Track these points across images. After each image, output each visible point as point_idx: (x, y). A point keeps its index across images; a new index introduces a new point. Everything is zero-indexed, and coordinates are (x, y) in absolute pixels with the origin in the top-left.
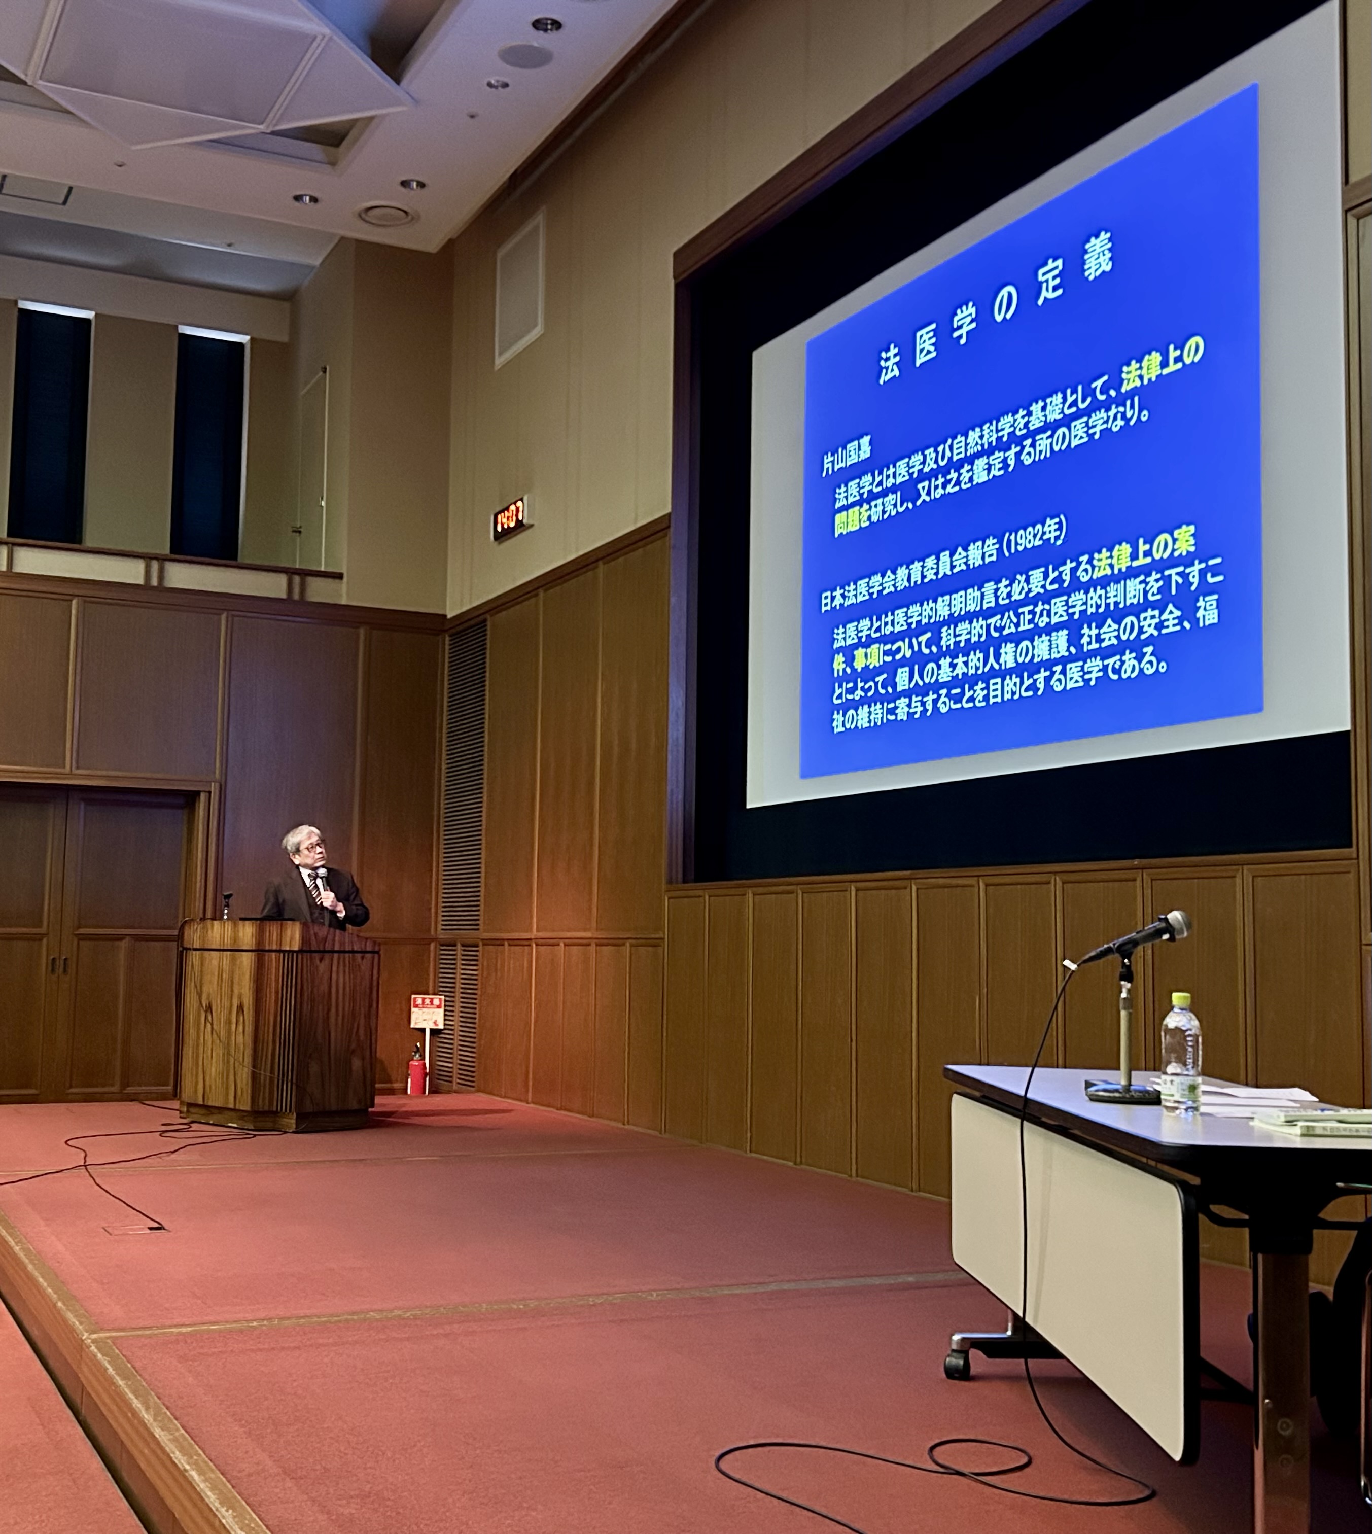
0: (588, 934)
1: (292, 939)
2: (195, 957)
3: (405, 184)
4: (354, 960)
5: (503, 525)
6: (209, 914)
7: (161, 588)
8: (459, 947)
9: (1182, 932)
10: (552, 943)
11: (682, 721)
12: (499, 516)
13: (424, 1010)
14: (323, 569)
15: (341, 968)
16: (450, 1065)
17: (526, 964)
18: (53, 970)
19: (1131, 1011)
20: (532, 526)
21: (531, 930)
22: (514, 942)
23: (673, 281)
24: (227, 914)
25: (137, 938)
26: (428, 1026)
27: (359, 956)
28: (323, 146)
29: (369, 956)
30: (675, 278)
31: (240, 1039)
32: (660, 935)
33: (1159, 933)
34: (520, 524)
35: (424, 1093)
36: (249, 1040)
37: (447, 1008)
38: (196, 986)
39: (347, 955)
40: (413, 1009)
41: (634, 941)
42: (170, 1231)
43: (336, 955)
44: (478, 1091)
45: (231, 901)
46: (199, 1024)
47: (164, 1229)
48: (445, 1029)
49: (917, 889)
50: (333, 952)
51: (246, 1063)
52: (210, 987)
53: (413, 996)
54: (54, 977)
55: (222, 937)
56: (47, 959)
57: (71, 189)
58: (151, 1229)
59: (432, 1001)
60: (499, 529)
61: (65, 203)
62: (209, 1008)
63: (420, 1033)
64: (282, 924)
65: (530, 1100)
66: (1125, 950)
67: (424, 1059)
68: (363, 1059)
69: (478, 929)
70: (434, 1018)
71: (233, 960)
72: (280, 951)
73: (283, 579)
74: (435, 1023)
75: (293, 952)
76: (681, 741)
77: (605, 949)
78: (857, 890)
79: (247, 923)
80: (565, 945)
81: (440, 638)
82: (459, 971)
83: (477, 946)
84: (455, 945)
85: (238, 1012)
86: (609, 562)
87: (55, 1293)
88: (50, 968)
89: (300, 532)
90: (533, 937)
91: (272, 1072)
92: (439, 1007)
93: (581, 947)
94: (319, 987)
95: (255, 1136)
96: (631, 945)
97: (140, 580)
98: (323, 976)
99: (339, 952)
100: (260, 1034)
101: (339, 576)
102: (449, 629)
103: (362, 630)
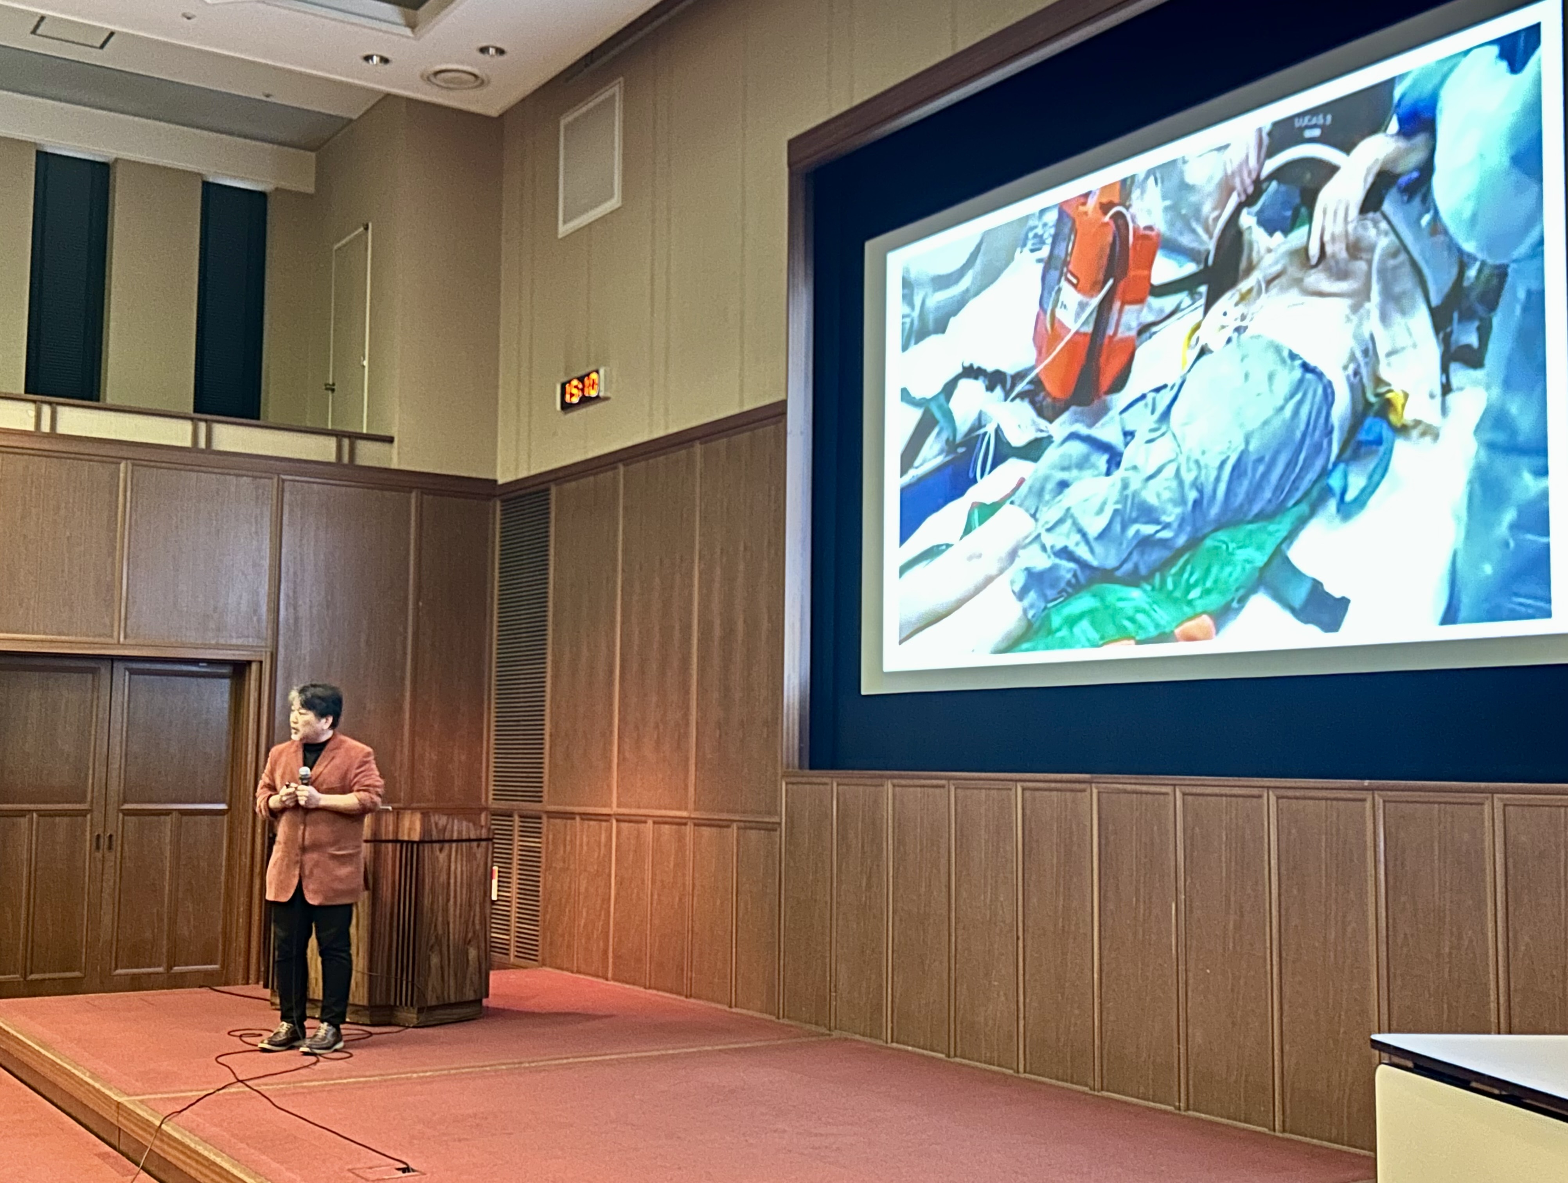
0: (684, 814)
1: (410, 830)
3: (484, 50)
4: (471, 848)
5: (572, 395)
7: (209, 451)
8: (516, 818)
10: (638, 821)
12: (565, 386)
14: (365, 431)
15: (459, 857)
16: (508, 937)
17: (603, 842)
18: (98, 848)
20: (606, 399)
21: (610, 806)
22: (585, 816)
23: (786, 169)
25: (184, 813)
27: (475, 844)
28: (401, 9)
29: (484, 844)
30: (790, 165)
32: (776, 819)
37: (502, 879)
39: (464, 844)
41: (742, 824)
43: (454, 845)
44: (543, 966)
49: (1099, 793)
50: (451, 841)
54: (99, 855)
56: (91, 836)
57: (112, 34)
58: (401, 1171)
60: (565, 399)
61: (102, 47)
65: (610, 975)
68: (479, 948)
69: (540, 802)
73: (332, 442)
75: (413, 842)
77: (706, 831)
78: (1024, 789)
80: (654, 823)
81: (491, 504)
82: (516, 843)
83: (540, 818)
84: (511, 816)
86: (706, 442)
88: (94, 844)
89: (333, 390)
90: (612, 813)
93: (674, 827)
94: (439, 878)
95: (371, 1034)
96: (738, 828)
97: (188, 443)
98: (442, 867)
99: (457, 841)
100: (377, 926)
101: (390, 440)
102: (500, 495)
103: (413, 495)
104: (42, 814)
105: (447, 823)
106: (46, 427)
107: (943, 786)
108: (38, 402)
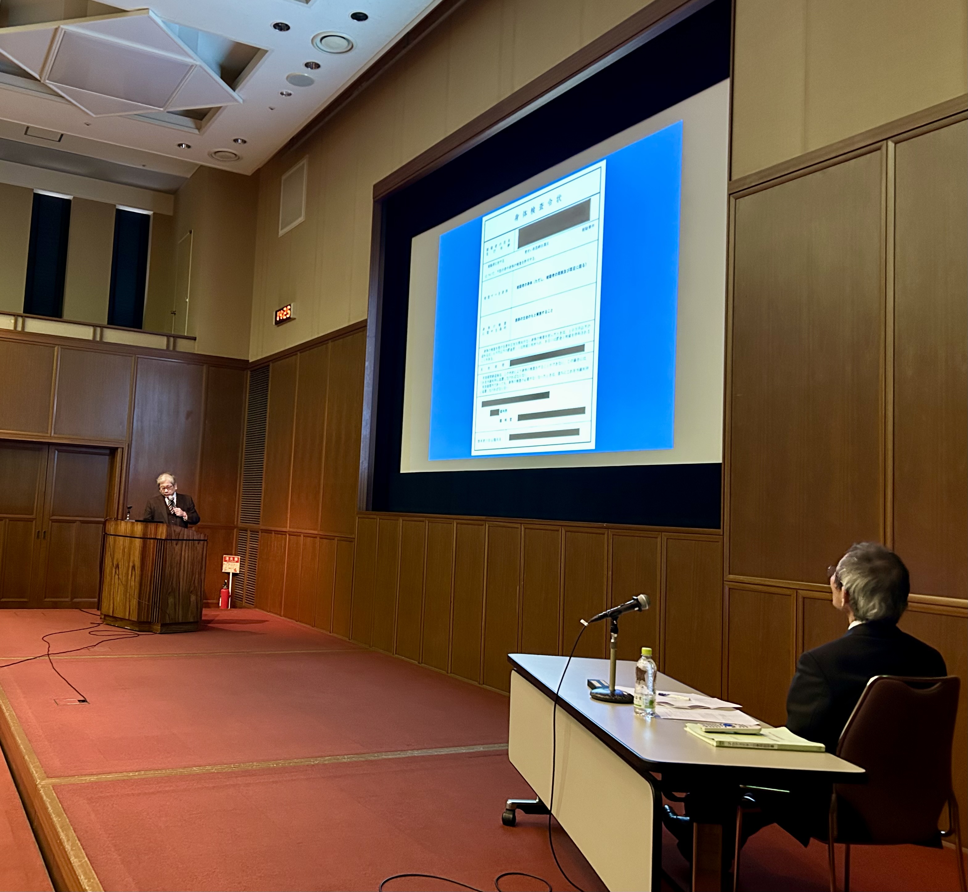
0: (316, 532)
1: (162, 533)
2: (111, 539)
3: (236, 141)
4: (194, 544)
5: (280, 317)
6: (120, 517)
7: (101, 342)
8: (249, 532)
9: (646, 607)
10: (297, 535)
11: (369, 426)
12: (278, 313)
13: (230, 563)
14: (186, 335)
15: (187, 548)
16: (242, 592)
17: (283, 545)
18: (38, 537)
19: (616, 649)
20: (295, 319)
21: (286, 527)
22: (277, 532)
23: (372, 200)
24: (129, 517)
25: (83, 522)
26: (231, 571)
27: (197, 542)
28: (194, 120)
29: (202, 542)
30: (374, 198)
31: (133, 583)
32: (353, 536)
33: (632, 606)
34: (288, 318)
35: (228, 607)
36: (137, 585)
37: (242, 563)
38: (111, 555)
39: (190, 541)
40: (224, 563)
41: (339, 538)
42: (89, 704)
43: (184, 542)
44: (256, 607)
45: (131, 510)
46: (112, 573)
48: (240, 573)
50: (183, 539)
51: (135, 597)
52: (119, 555)
53: (224, 556)
54: (39, 540)
55: (126, 530)
56: (35, 531)
57: (62, 135)
58: (79, 701)
59: (234, 558)
60: (278, 319)
61: (59, 141)
62: (117, 566)
63: (227, 575)
64: (157, 525)
65: (283, 613)
66: (614, 616)
67: (228, 588)
68: (197, 595)
69: (259, 524)
70: (235, 568)
71: (131, 543)
72: (155, 539)
73: (164, 339)
74: (235, 570)
75: (162, 540)
76: (368, 436)
77: (325, 541)
78: (457, 524)
79: (139, 523)
80: (304, 536)
81: (245, 372)
82: (248, 545)
83: (258, 532)
84: (247, 531)
85: (132, 569)
86: (334, 341)
87: (25, 749)
88: (36, 535)
89: (175, 314)
90: (287, 531)
91: (149, 601)
92: (237, 562)
93: (312, 538)
94: (175, 558)
95: (139, 635)
96: (338, 540)
97: (91, 338)
98: (177, 553)
99: (186, 540)
100: (143, 582)
101: (195, 339)
102: (250, 368)
103: (205, 367)
104: (11, 520)
106: (19, 328)
108: (16, 316)
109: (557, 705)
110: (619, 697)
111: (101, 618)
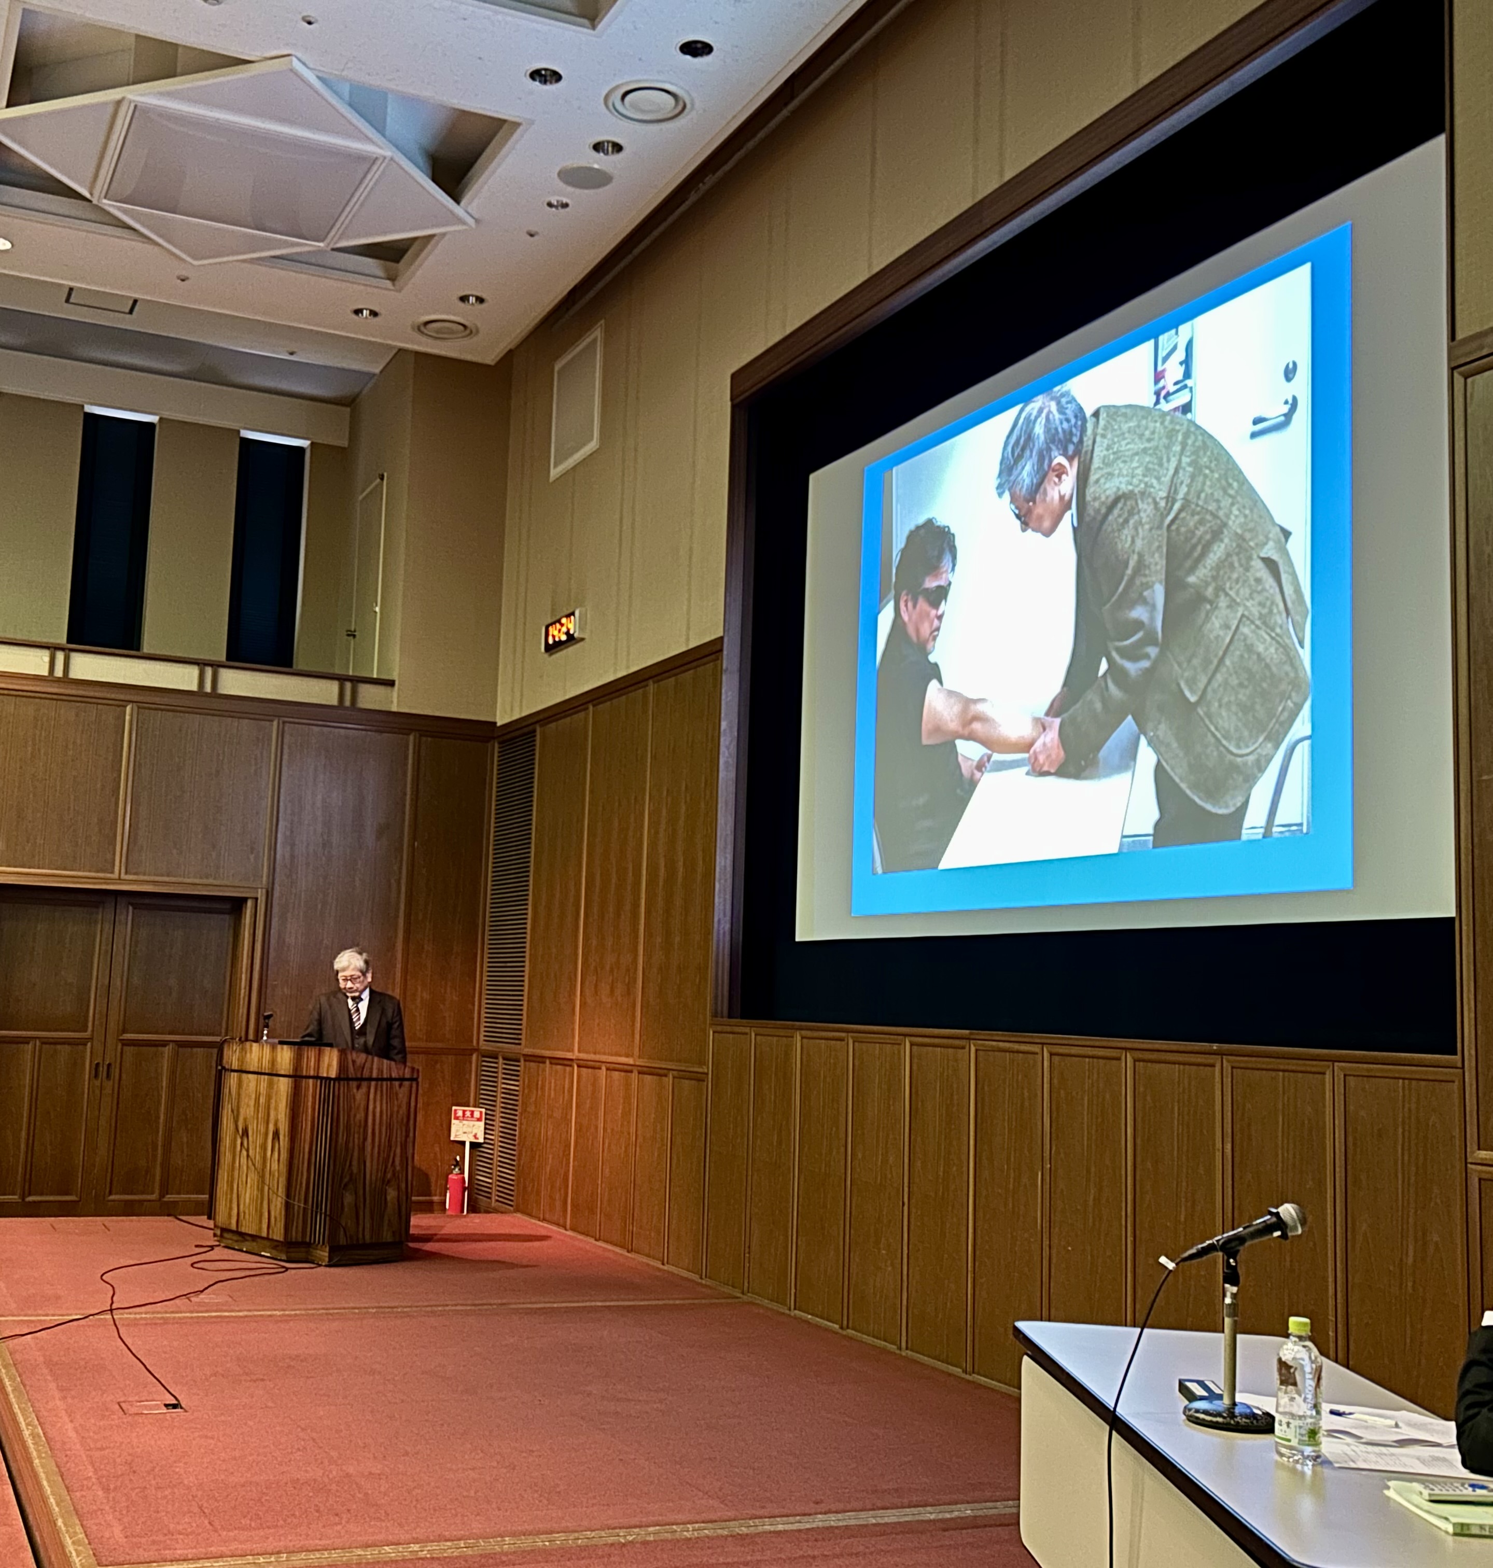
0: (631, 1061)
1: (329, 1066)
2: (232, 1079)
3: (464, 299)
4: (391, 1088)
5: (554, 636)
6: (250, 1037)
7: (214, 694)
8: (501, 1060)
9: (1296, 1228)
10: (594, 1066)
11: (730, 848)
12: (550, 629)
13: (465, 1122)
14: (375, 676)
15: (379, 1095)
16: (490, 1181)
17: (567, 1086)
18: (96, 1076)
19: (1236, 1313)
20: (582, 639)
21: (573, 1051)
22: (555, 1061)
23: (729, 403)
24: (267, 1035)
25: (181, 1044)
26: (468, 1139)
27: (397, 1083)
28: (382, 262)
29: (407, 1083)
30: (732, 399)
31: (275, 1166)
32: (704, 1069)
33: (1268, 1229)
34: (571, 638)
35: (463, 1211)
36: (284, 1169)
37: (488, 1122)
38: (232, 1111)
39: (384, 1083)
40: (453, 1121)
41: (675, 1073)
42: (186, 1411)
43: (373, 1083)
44: (517, 1210)
45: (271, 1022)
46: (235, 1147)
47: (182, 1408)
48: (484, 1143)
49: (977, 1051)
50: (370, 1079)
51: (280, 1194)
52: (247, 1111)
53: (454, 1108)
54: (98, 1083)
55: (260, 1060)
56: (91, 1064)
57: (135, 301)
58: (166, 1406)
59: (472, 1112)
60: (551, 641)
62: (246, 1132)
63: (459, 1146)
64: (320, 1050)
65: (568, 1224)
66: (1230, 1248)
67: (462, 1172)
68: (399, 1189)
69: (520, 1044)
70: (475, 1132)
71: (270, 1085)
72: (316, 1077)
73: (334, 686)
74: (475, 1137)
75: (330, 1079)
76: (729, 869)
77: (648, 1078)
79: (285, 1047)
80: (608, 1069)
81: (489, 745)
82: (500, 1086)
83: (519, 1061)
84: (497, 1058)
85: (273, 1139)
86: (659, 681)
87: (58, 1505)
88: (93, 1073)
89: (354, 636)
90: (574, 1058)
91: (306, 1202)
92: (479, 1120)
93: (623, 1074)
94: (355, 1116)
95: (287, 1269)
96: (674, 1077)
97: (194, 687)
98: (360, 1104)
99: (377, 1080)
100: (296, 1161)
101: (391, 683)
102: (499, 736)
103: (411, 738)
104: (45, 1042)
105: (366, 1061)
106: (59, 672)
107: (841, 1040)
108: (53, 648)
109: (1114, 1433)
110: (1244, 1420)
111: (215, 1235)
